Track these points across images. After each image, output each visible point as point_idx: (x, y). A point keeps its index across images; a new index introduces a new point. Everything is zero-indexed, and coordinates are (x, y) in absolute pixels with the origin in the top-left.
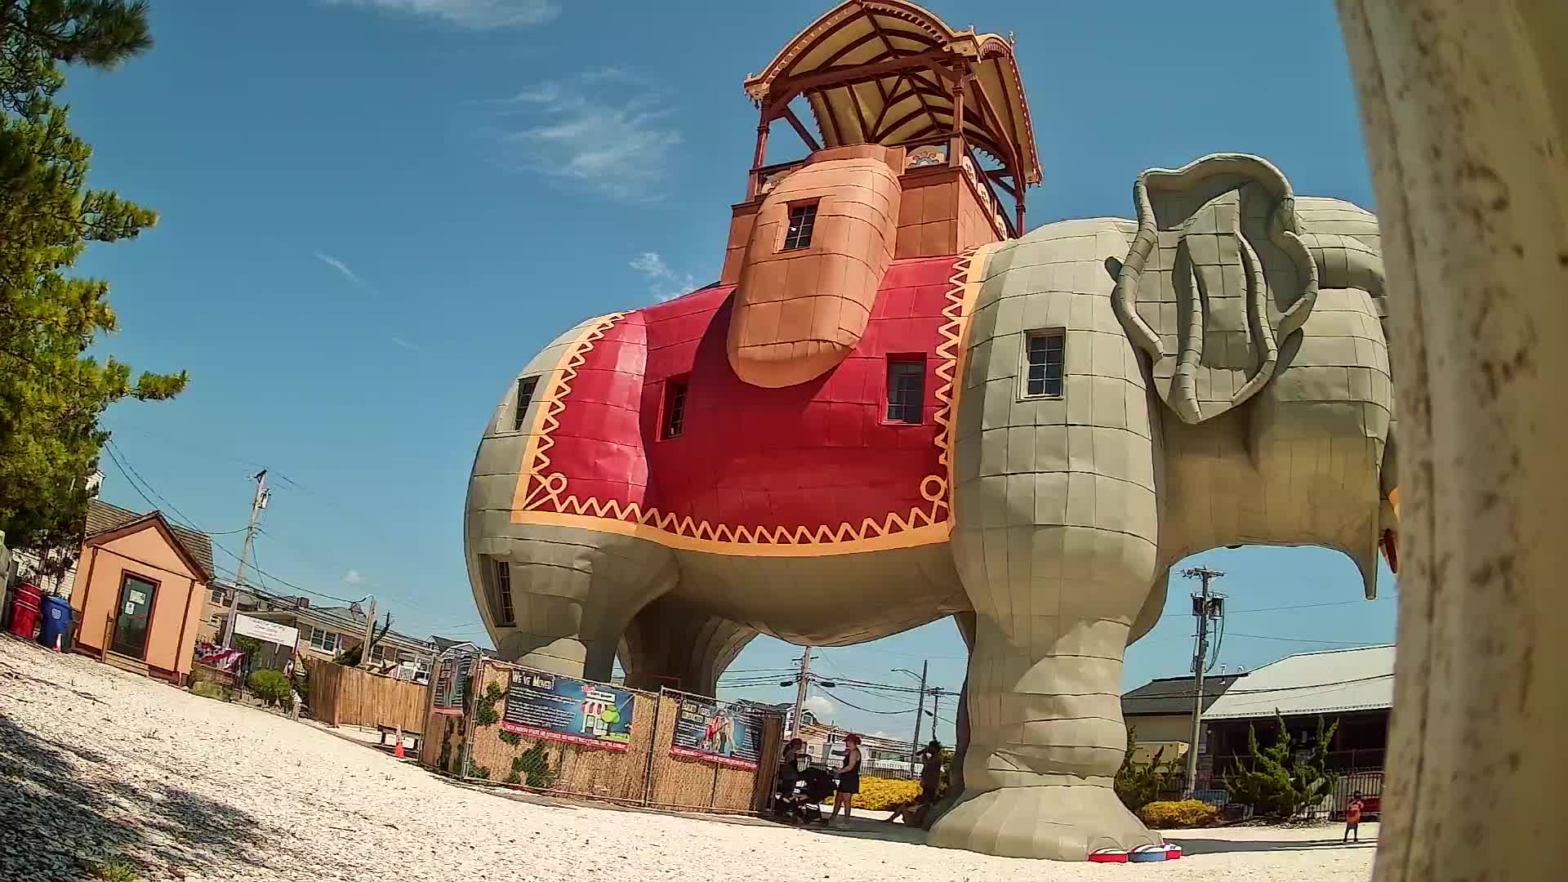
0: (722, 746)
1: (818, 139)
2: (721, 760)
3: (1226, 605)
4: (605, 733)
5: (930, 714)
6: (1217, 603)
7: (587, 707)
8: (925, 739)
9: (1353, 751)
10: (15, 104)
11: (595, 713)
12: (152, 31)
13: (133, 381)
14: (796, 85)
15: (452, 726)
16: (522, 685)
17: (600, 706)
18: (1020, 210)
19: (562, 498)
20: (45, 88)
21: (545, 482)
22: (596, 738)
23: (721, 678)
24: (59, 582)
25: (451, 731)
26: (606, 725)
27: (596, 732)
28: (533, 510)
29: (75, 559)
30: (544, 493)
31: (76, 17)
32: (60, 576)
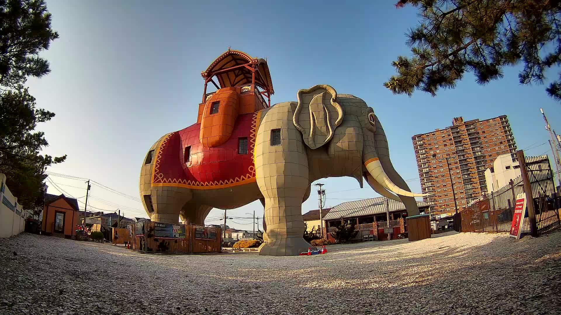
0: (207, 236)
1: (220, 87)
2: (207, 239)
3: (326, 192)
4: (179, 236)
5: (257, 223)
6: (324, 191)
7: (174, 231)
8: (256, 230)
9: (362, 224)
10: (14, 87)
11: (176, 232)
12: (50, 68)
13: (53, 160)
14: (214, 73)
15: (141, 239)
16: (158, 227)
17: (177, 229)
18: (269, 100)
19: (162, 179)
20: (22, 82)
21: (158, 176)
22: (177, 237)
23: (205, 220)
24: (39, 217)
25: (141, 240)
26: (179, 234)
27: (176, 236)
28: (156, 183)
29: (42, 210)
30: (158, 178)
31: (29, 63)
32: (39, 215)
